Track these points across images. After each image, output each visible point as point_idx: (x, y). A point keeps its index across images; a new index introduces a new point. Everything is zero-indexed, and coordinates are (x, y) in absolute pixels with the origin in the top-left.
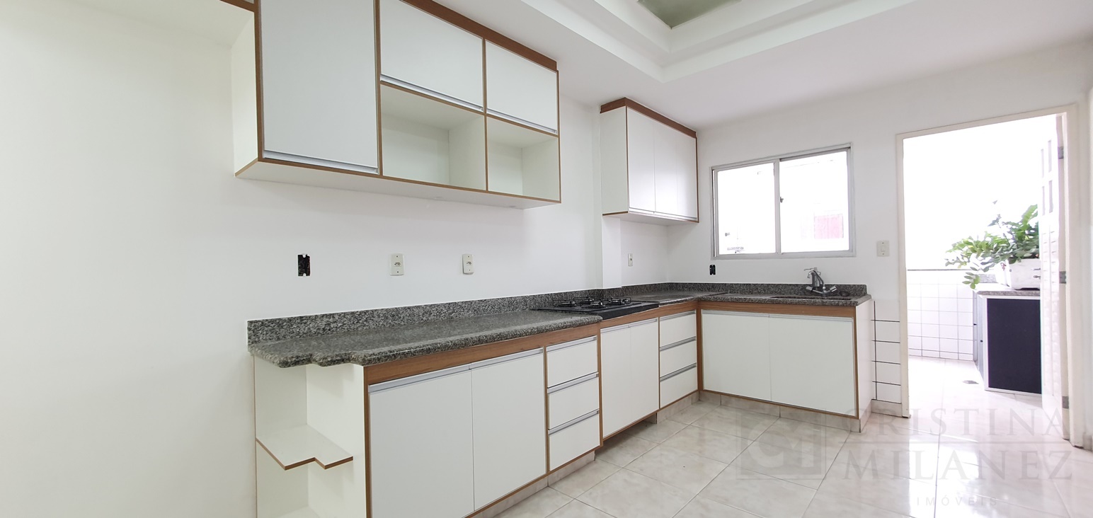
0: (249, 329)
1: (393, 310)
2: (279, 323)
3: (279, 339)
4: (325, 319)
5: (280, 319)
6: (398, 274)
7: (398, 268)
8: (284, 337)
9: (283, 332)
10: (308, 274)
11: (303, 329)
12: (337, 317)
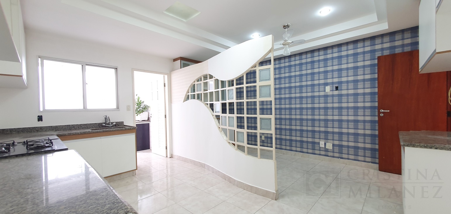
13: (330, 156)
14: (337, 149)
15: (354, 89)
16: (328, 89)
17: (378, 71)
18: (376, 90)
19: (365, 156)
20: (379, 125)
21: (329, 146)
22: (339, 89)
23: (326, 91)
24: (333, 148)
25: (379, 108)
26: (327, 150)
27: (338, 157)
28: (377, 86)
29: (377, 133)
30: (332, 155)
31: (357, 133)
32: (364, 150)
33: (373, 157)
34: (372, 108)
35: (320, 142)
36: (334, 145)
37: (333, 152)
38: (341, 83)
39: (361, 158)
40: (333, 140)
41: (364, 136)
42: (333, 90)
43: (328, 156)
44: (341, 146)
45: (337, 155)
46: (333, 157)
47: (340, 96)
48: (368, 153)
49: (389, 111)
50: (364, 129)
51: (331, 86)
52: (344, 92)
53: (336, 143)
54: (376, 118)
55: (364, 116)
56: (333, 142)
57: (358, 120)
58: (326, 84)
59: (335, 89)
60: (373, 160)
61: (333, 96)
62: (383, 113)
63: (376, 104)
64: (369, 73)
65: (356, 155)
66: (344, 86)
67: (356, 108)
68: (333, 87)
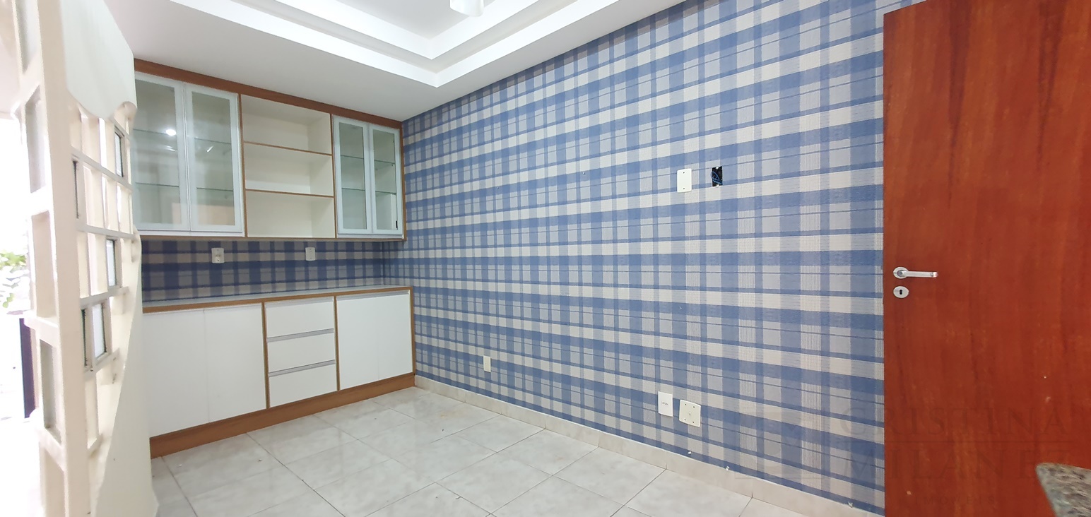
13: (694, 456)
14: (717, 429)
15: (782, 176)
16: (685, 178)
17: (887, 86)
18: (877, 176)
19: (825, 472)
20: (886, 339)
21: (691, 414)
22: (724, 179)
23: (680, 190)
24: (705, 424)
25: (892, 258)
26: (681, 430)
27: (724, 464)
28: (879, 156)
29: (878, 372)
30: (701, 452)
31: (797, 366)
32: (823, 444)
33: (860, 478)
34: (859, 258)
35: (660, 394)
36: (706, 411)
37: (705, 440)
38: (731, 151)
39: (813, 480)
40: (704, 390)
41: (822, 385)
42: (702, 186)
43: (684, 452)
44: (733, 419)
45: (717, 452)
46: (706, 459)
47: (730, 206)
48: (840, 460)
49: (935, 274)
50: (825, 353)
51: (697, 166)
52: (745, 191)
53: (717, 402)
54: (877, 307)
55: (825, 293)
56: (704, 399)
57: (799, 312)
58: (678, 161)
59: (709, 180)
60: (863, 493)
61: (702, 208)
62: (907, 282)
63: (877, 242)
64: (847, 97)
65: (792, 461)
66: (744, 166)
67: (790, 260)
68: (702, 170)
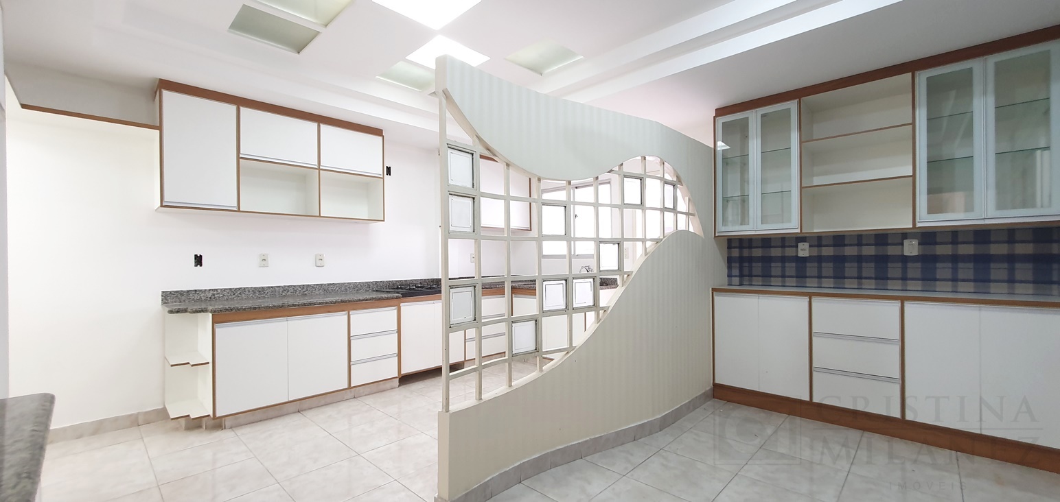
0: (162, 296)
1: (260, 288)
2: (181, 293)
3: (181, 302)
4: (211, 292)
5: (182, 291)
6: (264, 266)
7: (264, 262)
8: (184, 301)
9: (183, 298)
10: (201, 265)
11: (196, 297)
12: (219, 291)
